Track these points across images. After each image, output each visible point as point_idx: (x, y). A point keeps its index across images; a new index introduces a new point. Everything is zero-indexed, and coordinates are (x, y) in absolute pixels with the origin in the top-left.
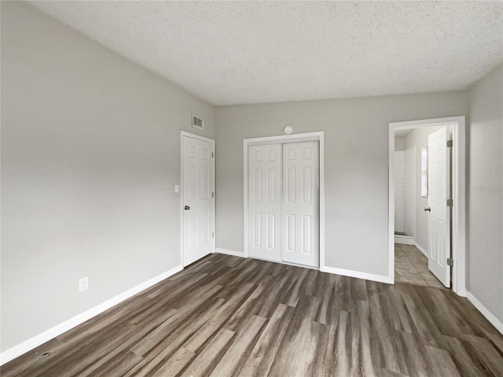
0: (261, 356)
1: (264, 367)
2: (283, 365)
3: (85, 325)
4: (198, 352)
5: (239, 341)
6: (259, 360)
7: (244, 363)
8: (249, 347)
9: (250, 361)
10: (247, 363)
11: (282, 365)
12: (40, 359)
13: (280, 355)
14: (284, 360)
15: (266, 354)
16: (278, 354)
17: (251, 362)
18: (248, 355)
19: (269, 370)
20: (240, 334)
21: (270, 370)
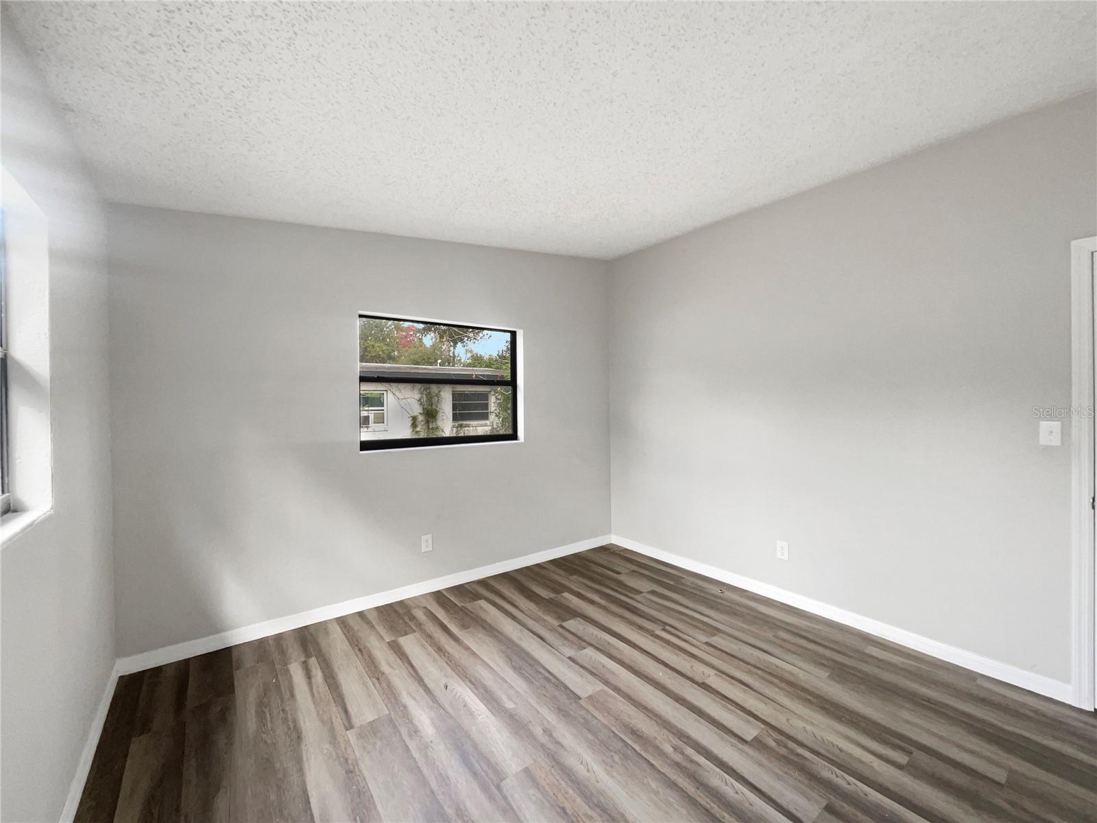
0: (678, 758)
1: (650, 749)
2: (645, 779)
3: (776, 603)
4: (704, 686)
5: (722, 738)
6: (668, 749)
7: (665, 728)
8: (703, 748)
9: (668, 737)
10: (665, 732)
11: (646, 777)
12: (715, 590)
13: (669, 786)
14: (656, 787)
15: (678, 765)
16: (673, 785)
17: (665, 737)
18: (682, 739)
19: (643, 753)
20: (746, 748)
21: (640, 755)
